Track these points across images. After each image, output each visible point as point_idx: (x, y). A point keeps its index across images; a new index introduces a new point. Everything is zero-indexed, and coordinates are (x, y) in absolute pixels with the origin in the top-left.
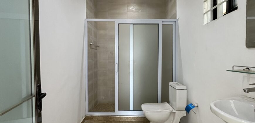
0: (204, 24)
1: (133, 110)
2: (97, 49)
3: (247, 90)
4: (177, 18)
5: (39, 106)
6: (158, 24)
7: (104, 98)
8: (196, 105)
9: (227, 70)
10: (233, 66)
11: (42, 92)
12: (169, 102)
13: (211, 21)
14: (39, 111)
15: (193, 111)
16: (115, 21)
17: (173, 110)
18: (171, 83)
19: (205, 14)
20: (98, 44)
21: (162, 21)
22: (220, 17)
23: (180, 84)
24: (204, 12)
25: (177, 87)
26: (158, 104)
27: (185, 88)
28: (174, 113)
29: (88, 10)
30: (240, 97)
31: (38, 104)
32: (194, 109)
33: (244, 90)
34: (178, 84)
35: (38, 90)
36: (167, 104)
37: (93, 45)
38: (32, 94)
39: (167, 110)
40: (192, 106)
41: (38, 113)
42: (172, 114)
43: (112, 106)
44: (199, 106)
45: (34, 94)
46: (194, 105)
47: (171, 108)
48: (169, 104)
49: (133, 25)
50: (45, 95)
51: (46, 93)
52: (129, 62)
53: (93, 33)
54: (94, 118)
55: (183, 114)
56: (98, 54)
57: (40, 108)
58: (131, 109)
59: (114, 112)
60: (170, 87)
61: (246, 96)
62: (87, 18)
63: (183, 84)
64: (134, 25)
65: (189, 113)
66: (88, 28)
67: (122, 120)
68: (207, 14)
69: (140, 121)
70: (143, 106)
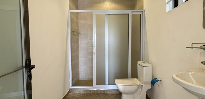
0: (167, 12)
1: (108, 84)
2: (78, 36)
3: (204, 63)
4: (144, 9)
5: (29, 76)
6: (129, 14)
7: (84, 75)
8: (160, 79)
9: (187, 48)
10: (192, 44)
11: (32, 65)
12: (138, 78)
13: (173, 8)
14: (29, 80)
15: (157, 84)
16: (93, 12)
17: (141, 84)
18: (139, 62)
19: (167, 3)
20: (79, 32)
21: (132, 12)
22: (180, 5)
23: (146, 63)
24: (167, 2)
25: (144, 65)
26: (129, 79)
27: (150, 65)
28: (142, 86)
29: (71, 3)
30: (198, 70)
31: (28, 74)
32: (158, 83)
33: (201, 62)
34: (145, 63)
35: (28, 63)
36: (136, 79)
37: (75, 32)
38: (23, 66)
39: (136, 83)
40: (157, 80)
41: (28, 82)
42: (140, 87)
43: (91, 82)
44: (162, 80)
45: (25, 66)
46: (158, 79)
47: (139, 82)
48: (138, 79)
49: (107, 15)
50: (34, 67)
51: (35, 66)
52: (105, 45)
53: (75, 22)
54: (76, 91)
55: (149, 87)
56: (80, 40)
57: (30, 78)
58: (106, 84)
59: (93, 86)
60: (138, 65)
61: (202, 69)
62: (70, 9)
63: (149, 63)
64: (109, 15)
65: (154, 86)
66: (71, 18)
67: (99, 93)
68: (169, 3)
69: (114, 93)
70: (117, 81)
